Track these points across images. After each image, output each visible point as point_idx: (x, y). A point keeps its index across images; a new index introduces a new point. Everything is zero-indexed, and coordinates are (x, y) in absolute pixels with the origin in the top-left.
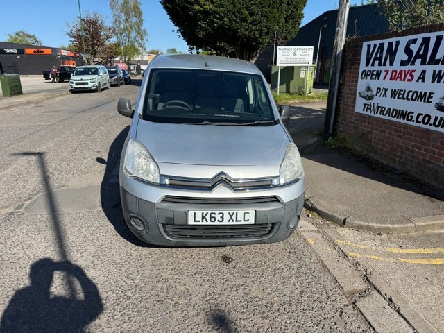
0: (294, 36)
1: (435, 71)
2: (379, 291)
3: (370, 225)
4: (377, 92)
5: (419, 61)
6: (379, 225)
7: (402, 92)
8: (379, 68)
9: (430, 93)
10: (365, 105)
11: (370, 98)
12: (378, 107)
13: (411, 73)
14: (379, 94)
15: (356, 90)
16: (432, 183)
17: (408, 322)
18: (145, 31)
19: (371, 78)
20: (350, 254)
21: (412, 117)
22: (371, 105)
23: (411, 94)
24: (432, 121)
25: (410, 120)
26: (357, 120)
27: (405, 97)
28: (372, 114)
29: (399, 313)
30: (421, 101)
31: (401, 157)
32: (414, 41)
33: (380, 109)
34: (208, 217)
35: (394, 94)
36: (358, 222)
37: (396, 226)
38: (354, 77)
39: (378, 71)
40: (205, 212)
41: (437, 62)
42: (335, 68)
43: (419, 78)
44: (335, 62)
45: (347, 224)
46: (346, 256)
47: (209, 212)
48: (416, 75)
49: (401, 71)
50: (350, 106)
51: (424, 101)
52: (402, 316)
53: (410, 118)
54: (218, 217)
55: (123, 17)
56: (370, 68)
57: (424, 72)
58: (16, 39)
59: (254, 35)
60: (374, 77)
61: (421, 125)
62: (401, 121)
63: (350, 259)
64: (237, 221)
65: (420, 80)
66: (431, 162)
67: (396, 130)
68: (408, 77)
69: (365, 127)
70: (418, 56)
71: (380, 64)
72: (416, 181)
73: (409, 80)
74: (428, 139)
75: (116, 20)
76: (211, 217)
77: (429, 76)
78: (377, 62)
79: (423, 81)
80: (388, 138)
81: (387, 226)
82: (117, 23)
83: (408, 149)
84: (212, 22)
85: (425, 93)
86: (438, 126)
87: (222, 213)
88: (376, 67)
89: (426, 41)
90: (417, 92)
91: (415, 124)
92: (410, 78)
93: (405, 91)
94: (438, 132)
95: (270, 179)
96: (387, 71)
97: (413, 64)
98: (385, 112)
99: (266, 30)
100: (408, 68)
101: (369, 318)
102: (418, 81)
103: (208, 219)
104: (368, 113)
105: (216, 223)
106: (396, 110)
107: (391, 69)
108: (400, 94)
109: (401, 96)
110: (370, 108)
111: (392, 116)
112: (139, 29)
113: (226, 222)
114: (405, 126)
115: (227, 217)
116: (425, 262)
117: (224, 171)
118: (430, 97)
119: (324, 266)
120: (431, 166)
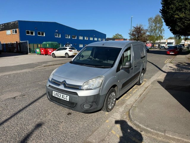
3: (140, 125)
6: (144, 127)
18: (163, 29)
20: (112, 131)
36: (136, 122)
37: (152, 131)
46: (110, 131)
55: (154, 25)
58: (115, 36)
63: (110, 133)
64: (64, 98)
75: (150, 26)
81: (147, 128)
82: (150, 27)
84: (184, 23)
87: (60, 94)
103: (57, 95)
112: (160, 29)
115: (61, 96)
117: (66, 80)
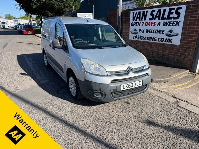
0: (79, 8)
1: (164, 22)
2: (181, 100)
3: (161, 80)
4: (139, 31)
5: (157, 19)
6: (164, 79)
7: (151, 31)
8: (140, 22)
9: (163, 30)
10: (134, 36)
11: (136, 33)
12: (140, 37)
13: (154, 23)
14: (140, 32)
15: (129, 31)
16: (166, 62)
17: (197, 107)
19: (136, 26)
20: (163, 91)
21: (156, 39)
22: (137, 36)
23: (155, 31)
24: (164, 40)
25: (155, 41)
26: (131, 43)
27: (152, 32)
28: (138, 40)
29: (192, 105)
30: (159, 33)
31: (153, 55)
32: (154, 11)
33: (141, 38)
34: (128, 86)
35: (147, 31)
36: (157, 80)
37: (169, 78)
38: (127, 26)
39: (139, 23)
40: (127, 84)
41: (165, 19)
42: (119, 22)
43: (158, 25)
44: (119, 20)
45: (153, 81)
46: (162, 92)
47: (128, 84)
48: (157, 24)
49: (150, 23)
50: (127, 37)
51: (161, 33)
52: (194, 105)
53: (155, 40)
54: (131, 85)
56: (135, 21)
57: (160, 22)
59: (62, 7)
60: (137, 25)
61: (160, 42)
62: (152, 41)
63: (164, 92)
64: (137, 85)
65: (159, 26)
66: (165, 55)
67: (149, 45)
68: (153, 24)
69: (135, 45)
70: (156, 16)
71: (139, 20)
72: (161, 63)
73: (153, 26)
74: (163, 47)
76: (129, 86)
77: (162, 24)
78: (138, 19)
79: (160, 26)
80: (146, 48)
81: (166, 79)
83: (155, 51)
85: (161, 30)
86: (167, 42)
87: (133, 83)
88: (138, 21)
89: (159, 11)
90: (157, 30)
91: (158, 42)
92: (154, 25)
93: (152, 30)
94: (167, 44)
95: (143, 67)
96: (143, 23)
97: (155, 19)
98: (144, 39)
99: (67, 5)
100: (153, 21)
101: (186, 108)
102: (157, 26)
103: (128, 87)
104: (136, 39)
105: (131, 88)
106: (149, 37)
107: (145, 22)
108: (150, 31)
109: (150, 32)
110: (137, 37)
111: (147, 40)
113: (134, 87)
114: (153, 43)
115: (134, 85)
116: (185, 88)
117: (130, 66)
118: (163, 31)
119: (158, 97)
120: (166, 56)
